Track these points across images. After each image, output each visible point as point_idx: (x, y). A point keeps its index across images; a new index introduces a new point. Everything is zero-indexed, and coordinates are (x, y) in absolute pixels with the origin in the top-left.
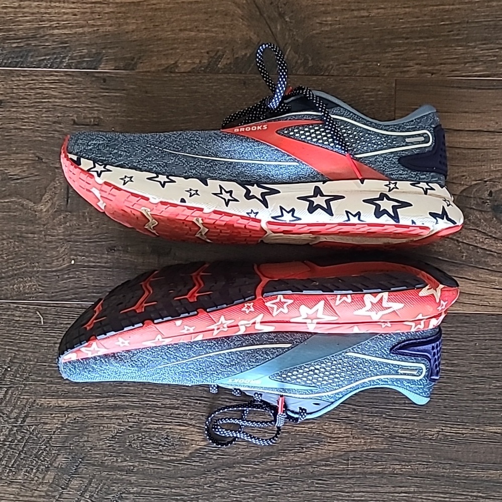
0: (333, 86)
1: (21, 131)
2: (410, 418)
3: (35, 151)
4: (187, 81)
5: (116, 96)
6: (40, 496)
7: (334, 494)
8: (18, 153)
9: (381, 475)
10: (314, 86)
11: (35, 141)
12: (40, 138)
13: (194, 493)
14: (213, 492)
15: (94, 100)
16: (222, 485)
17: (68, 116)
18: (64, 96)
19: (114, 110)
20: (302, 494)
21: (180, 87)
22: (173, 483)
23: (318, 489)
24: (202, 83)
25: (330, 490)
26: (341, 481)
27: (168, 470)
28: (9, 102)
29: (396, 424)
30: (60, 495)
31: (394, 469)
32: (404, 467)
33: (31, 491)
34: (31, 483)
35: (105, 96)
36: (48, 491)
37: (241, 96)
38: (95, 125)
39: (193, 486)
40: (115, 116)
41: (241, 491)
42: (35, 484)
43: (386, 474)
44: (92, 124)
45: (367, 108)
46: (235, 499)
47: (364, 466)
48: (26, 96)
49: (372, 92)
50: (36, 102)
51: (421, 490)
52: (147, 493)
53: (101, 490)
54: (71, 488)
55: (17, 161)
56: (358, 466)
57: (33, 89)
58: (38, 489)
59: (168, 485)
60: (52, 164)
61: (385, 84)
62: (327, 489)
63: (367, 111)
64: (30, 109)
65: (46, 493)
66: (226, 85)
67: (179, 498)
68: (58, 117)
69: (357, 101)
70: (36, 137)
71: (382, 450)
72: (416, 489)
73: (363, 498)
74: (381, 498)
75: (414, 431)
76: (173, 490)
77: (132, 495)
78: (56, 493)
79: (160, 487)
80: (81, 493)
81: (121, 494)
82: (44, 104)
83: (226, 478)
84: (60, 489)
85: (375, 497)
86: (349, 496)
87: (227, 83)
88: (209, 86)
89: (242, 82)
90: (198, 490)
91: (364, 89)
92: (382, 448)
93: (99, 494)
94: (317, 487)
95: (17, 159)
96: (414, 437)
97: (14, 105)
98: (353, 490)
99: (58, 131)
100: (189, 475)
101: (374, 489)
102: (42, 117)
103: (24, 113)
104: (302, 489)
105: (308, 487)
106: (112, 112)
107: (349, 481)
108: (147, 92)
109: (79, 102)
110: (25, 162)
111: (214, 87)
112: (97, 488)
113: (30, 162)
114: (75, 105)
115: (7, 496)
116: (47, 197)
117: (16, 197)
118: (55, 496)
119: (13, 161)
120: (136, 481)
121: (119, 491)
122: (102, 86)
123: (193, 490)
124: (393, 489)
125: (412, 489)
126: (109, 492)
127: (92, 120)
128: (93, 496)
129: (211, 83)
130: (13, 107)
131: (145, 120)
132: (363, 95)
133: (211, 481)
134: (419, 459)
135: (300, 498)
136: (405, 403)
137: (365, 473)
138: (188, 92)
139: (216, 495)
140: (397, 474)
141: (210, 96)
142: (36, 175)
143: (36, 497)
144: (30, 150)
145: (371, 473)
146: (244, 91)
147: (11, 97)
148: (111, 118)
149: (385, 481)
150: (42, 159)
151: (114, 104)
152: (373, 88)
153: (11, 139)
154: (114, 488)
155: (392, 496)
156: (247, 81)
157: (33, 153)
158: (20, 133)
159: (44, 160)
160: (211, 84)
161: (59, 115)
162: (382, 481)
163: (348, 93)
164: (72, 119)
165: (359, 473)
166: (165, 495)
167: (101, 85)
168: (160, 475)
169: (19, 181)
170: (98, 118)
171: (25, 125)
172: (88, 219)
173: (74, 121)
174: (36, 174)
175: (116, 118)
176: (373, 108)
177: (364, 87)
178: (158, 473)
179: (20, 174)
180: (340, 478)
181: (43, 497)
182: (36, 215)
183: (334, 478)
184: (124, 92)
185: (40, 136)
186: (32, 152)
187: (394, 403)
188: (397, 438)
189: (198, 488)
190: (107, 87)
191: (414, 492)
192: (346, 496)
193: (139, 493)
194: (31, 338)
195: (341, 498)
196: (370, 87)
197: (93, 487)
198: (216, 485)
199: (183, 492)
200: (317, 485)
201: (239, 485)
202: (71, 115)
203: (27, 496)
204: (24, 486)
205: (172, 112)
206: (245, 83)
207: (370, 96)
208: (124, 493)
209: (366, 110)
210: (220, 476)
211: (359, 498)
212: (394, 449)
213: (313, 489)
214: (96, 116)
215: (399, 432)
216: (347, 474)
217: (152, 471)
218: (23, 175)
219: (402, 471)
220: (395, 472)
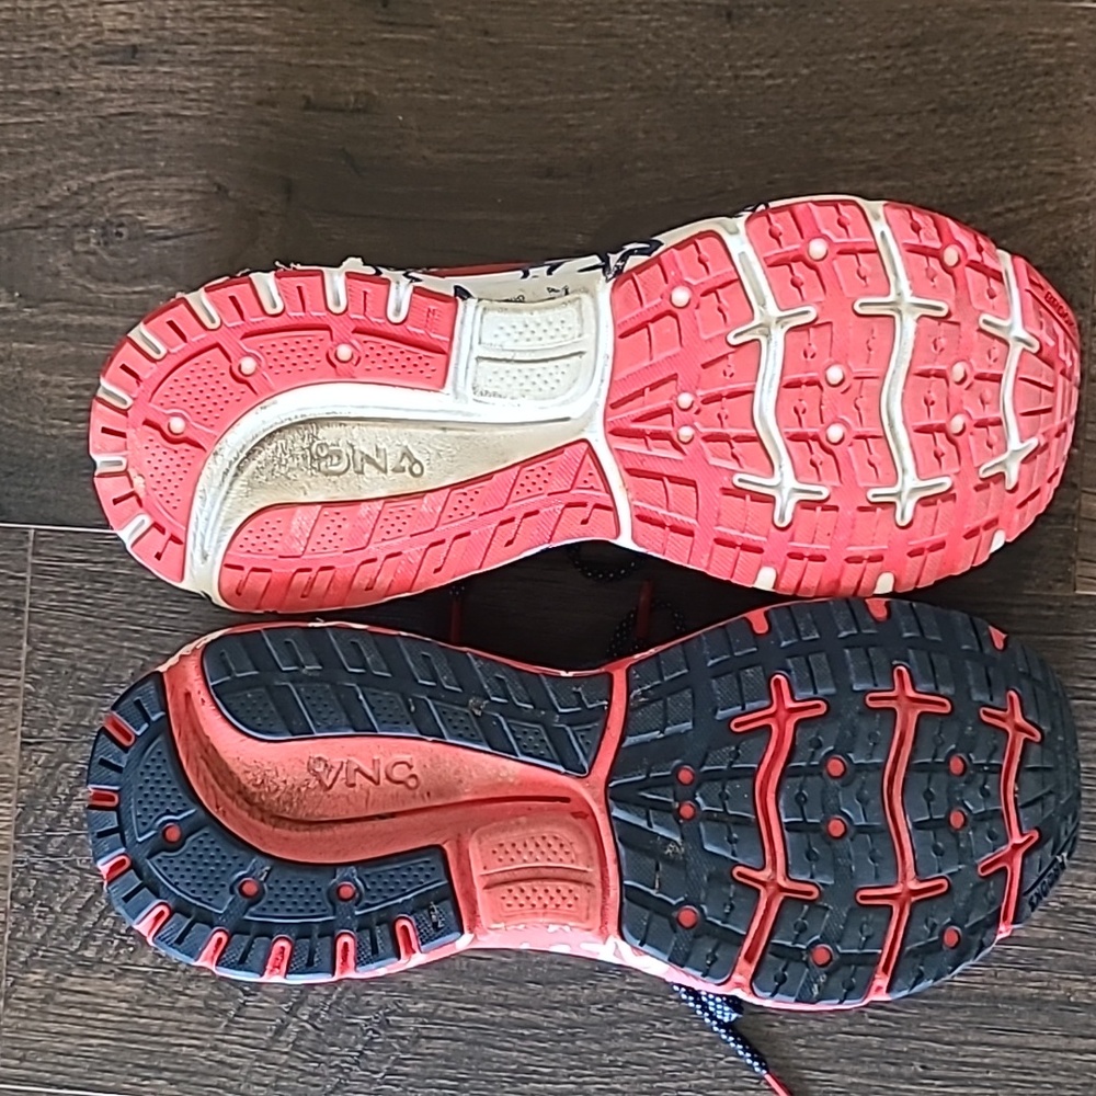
0: (949, 27)
1: (180, 122)
3: (211, 172)
4: (588, 8)
5: (412, 41)
6: (191, 1009)
7: (914, 1044)
8: (170, 176)
9: (1036, 1005)
10: (903, 24)
11: (213, 145)
12: (223, 140)
13: (565, 1023)
14: (611, 1024)
15: (358, 50)
16: (635, 1007)
17: (294, 87)
18: (286, 39)
19: (405, 75)
20: (833, 1040)
21: (569, 21)
22: (513, 994)
23: (875, 1030)
24: (624, 12)
25: (905, 1033)
26: (934, 1013)
27: (503, 964)
28: (155, 51)
29: (1080, 879)
30: (239, 1009)
31: (1069, 990)
33: (170, 996)
34: (169, 976)
35: (386, 39)
36: (211, 997)
37: (718, 47)
38: (359, 110)
39: (562, 1006)
40: (406, 90)
41: (680, 1026)
42: (179, 978)
43: (1048, 1002)
44: (351, 107)
45: (1035, 82)
46: (665, 1044)
47: (993, 980)
48: (195, 38)
49: (1049, 42)
50: (218, 53)
52: (449, 1015)
53: (337, 1003)
54: (266, 994)
55: (167, 194)
56: (978, 979)
57: (211, 20)
58: (188, 992)
59: (501, 1000)
60: (251, 203)
61: (1084, 23)
62: (897, 1033)
63: (1035, 90)
64: (203, 69)
65: (205, 1003)
66: (684, 19)
67: (526, 1032)
68: (270, 89)
69: (1010, 66)
70: (214, 136)
71: (1041, 943)
73: (987, 1061)
74: (1033, 1061)
76: (513, 1013)
77: (412, 1020)
78: (227, 1005)
79: (482, 1004)
80: (291, 1008)
81: (386, 1014)
82: (237, 57)
83: (646, 990)
84: (241, 994)
85: (1018, 1060)
86: (952, 1053)
87: (686, 13)
88: (640, 21)
89: (724, 13)
90: (575, 1016)
91: (1031, 33)
92: (1041, 936)
93: (333, 1011)
94: (873, 1025)
95: (166, 190)
97: (165, 57)
98: (962, 1038)
99: (267, 124)
100: (552, 976)
101: (1017, 1039)
102: (232, 89)
103: (190, 79)
104: (835, 1029)
105: (850, 1025)
106: (401, 80)
107: (953, 1016)
108: (486, 33)
109: (321, 56)
110: (187, 197)
111: (654, 24)
112: (328, 997)
113: (198, 197)
114: (313, 62)
115: (113, 1003)
117: (160, 281)
118: (226, 1011)
119: (156, 194)
120: (424, 985)
121: (380, 1008)
122: (379, 17)
123: (561, 1014)
124: (1066, 1040)
126: (357, 1009)
127: (352, 98)
128: (318, 1015)
129: (644, 13)
130: (161, 63)
131: (479, 100)
132: (1026, 51)
133: (609, 996)
135: (828, 1049)
137: (994, 998)
138: (588, 36)
139: (620, 1032)
140: (1075, 1004)
141: (642, 46)
142: (212, 230)
143: (180, 1010)
144: (199, 168)
145: (1011, 999)
146: (727, 35)
147: (160, 39)
148: (396, 95)
149: (1044, 1019)
150: (226, 191)
151: (407, 61)
152: (1053, 32)
153: (156, 139)
154: (369, 998)
155: (1063, 1059)
156: (735, 11)
157: (207, 176)
158: (178, 127)
159: (231, 194)
160: (646, 17)
161: (272, 84)
162: (1037, 1018)
163: (988, 45)
164: (304, 97)
165: (981, 997)
166: (493, 1024)
167: (377, 12)
168: (482, 974)
169: (169, 243)
170: (367, 93)
171: (188, 108)
173: (307, 99)
174: (211, 226)
175: (410, 94)
176: (1052, 84)
177: (1031, 29)
178: (478, 968)
179: (174, 225)
180: (931, 1007)
181: (199, 1011)
183: (915, 1005)
184: (433, 31)
185: (225, 135)
186: (204, 172)
188: (1081, 914)
189: (576, 1012)
190: (391, 19)
192: (943, 1053)
193: (431, 1016)
194: (184, 624)
195: (931, 1056)
196: (1046, 30)
197: (318, 994)
198: (620, 1005)
199: (539, 1020)
200: (872, 1021)
201: (676, 1010)
202: (300, 85)
203: (159, 1007)
204: (153, 982)
205: (547, 83)
206: (729, 15)
207: (1044, 53)
208: (393, 1013)
209: (1031, 86)
210: (629, 984)
211: (978, 1060)
212: (1072, 940)
213: (863, 1029)
214: (360, 88)
215: (1085, 898)
216: (950, 998)
217: (465, 963)
218: (181, 227)
219: (1090, 997)
220: (1072, 999)
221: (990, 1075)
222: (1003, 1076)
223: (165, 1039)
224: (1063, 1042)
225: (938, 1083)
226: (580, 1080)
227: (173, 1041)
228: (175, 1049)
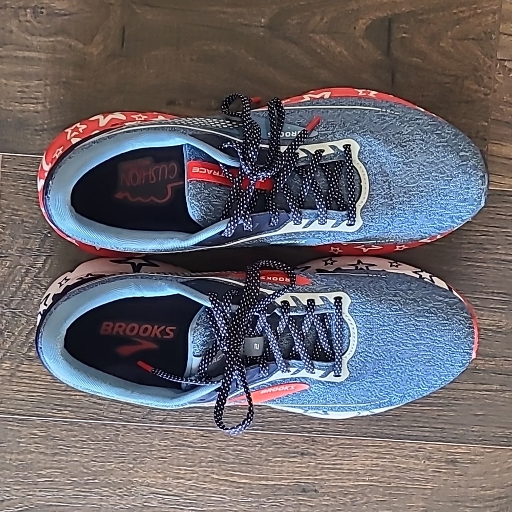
2: (498, 308)
29: (482, 315)
31: (476, 364)
32: (487, 363)
51: (505, 388)
72: (499, 388)
73: (440, 395)
74: (460, 395)
75: (501, 324)
85: (453, 395)
96: (501, 330)
115: (43, 376)
116: (98, 38)
117: (63, 36)
125: (494, 387)
134: (504, 355)
136: (493, 292)
140: (479, 370)
142: (87, 12)
155: (473, 394)
169: (66, 17)
172: (146, 67)
174: (87, 10)
179: (69, 9)
182: (86, 59)
187: (482, 292)
191: (496, 391)
215: (485, 324)
218: (72, 10)
219: (485, 367)
220: (477, 368)
221: (441, 401)
222: (446, 402)
223: (68, 393)
224: (472, 387)
225: (418, 405)
226: (260, 407)
227: (72, 393)
228: (73, 397)
